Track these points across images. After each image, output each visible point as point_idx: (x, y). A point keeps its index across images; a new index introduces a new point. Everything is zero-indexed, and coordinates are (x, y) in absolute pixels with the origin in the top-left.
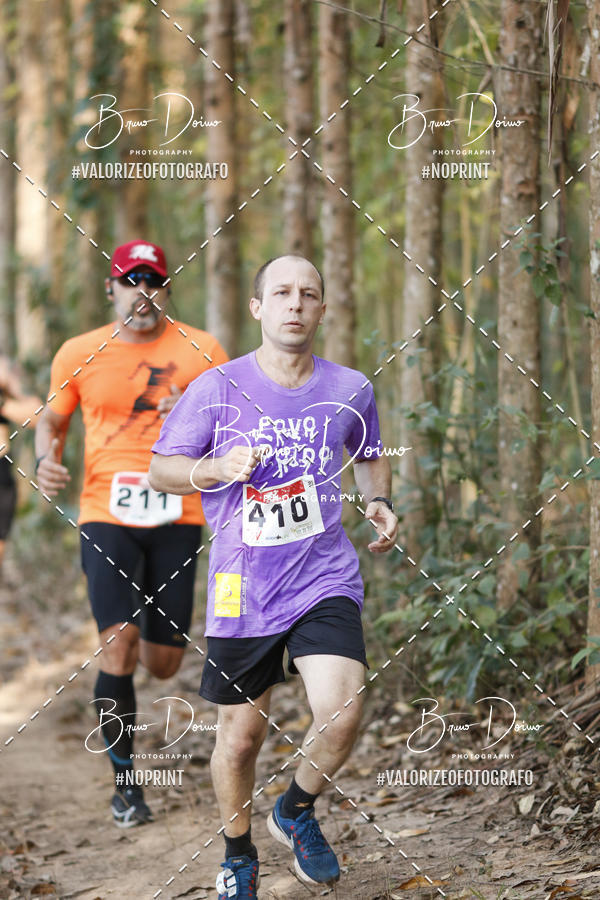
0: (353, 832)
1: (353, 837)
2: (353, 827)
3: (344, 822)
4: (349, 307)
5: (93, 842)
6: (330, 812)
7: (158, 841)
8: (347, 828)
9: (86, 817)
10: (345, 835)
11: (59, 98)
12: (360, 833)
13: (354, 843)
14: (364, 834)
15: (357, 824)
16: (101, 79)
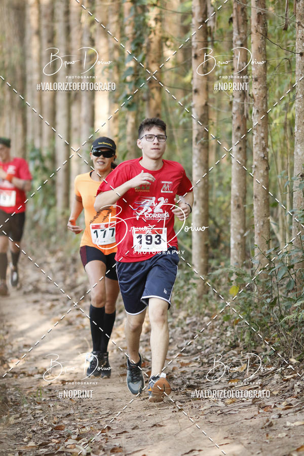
0: (271, 422)
1: (271, 425)
2: (271, 420)
3: (266, 418)
4: (265, 159)
5: (140, 427)
6: (259, 413)
7: (173, 427)
8: (268, 421)
9: (136, 414)
10: (267, 424)
11: (116, 54)
12: (274, 423)
13: (272, 428)
14: (276, 424)
15: (273, 419)
16: (138, 45)
